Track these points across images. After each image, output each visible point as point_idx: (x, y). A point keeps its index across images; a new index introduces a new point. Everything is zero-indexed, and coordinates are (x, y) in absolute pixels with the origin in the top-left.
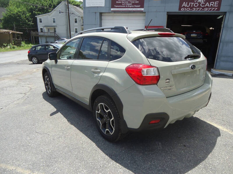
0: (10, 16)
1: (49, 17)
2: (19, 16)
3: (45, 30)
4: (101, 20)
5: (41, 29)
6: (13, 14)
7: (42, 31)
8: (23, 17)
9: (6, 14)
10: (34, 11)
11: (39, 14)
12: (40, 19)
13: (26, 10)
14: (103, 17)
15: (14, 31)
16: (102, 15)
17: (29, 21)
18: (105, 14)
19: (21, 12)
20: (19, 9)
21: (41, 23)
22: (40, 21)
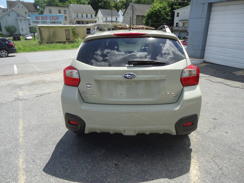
0: (152, 12)
1: (187, 10)
2: (160, 12)
3: (181, 24)
4: (210, 13)
5: (177, 23)
6: (155, 11)
7: (177, 26)
8: (163, 12)
9: (150, 11)
10: (174, 6)
11: (178, 8)
12: (178, 13)
13: (167, 6)
14: (213, 9)
15: (149, 26)
16: (213, 5)
17: (168, 16)
18: (216, 3)
19: (162, 8)
20: (161, 5)
21: (178, 17)
22: (177, 15)
